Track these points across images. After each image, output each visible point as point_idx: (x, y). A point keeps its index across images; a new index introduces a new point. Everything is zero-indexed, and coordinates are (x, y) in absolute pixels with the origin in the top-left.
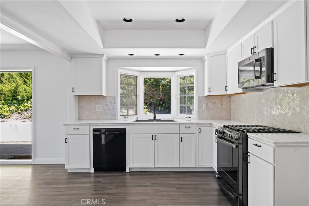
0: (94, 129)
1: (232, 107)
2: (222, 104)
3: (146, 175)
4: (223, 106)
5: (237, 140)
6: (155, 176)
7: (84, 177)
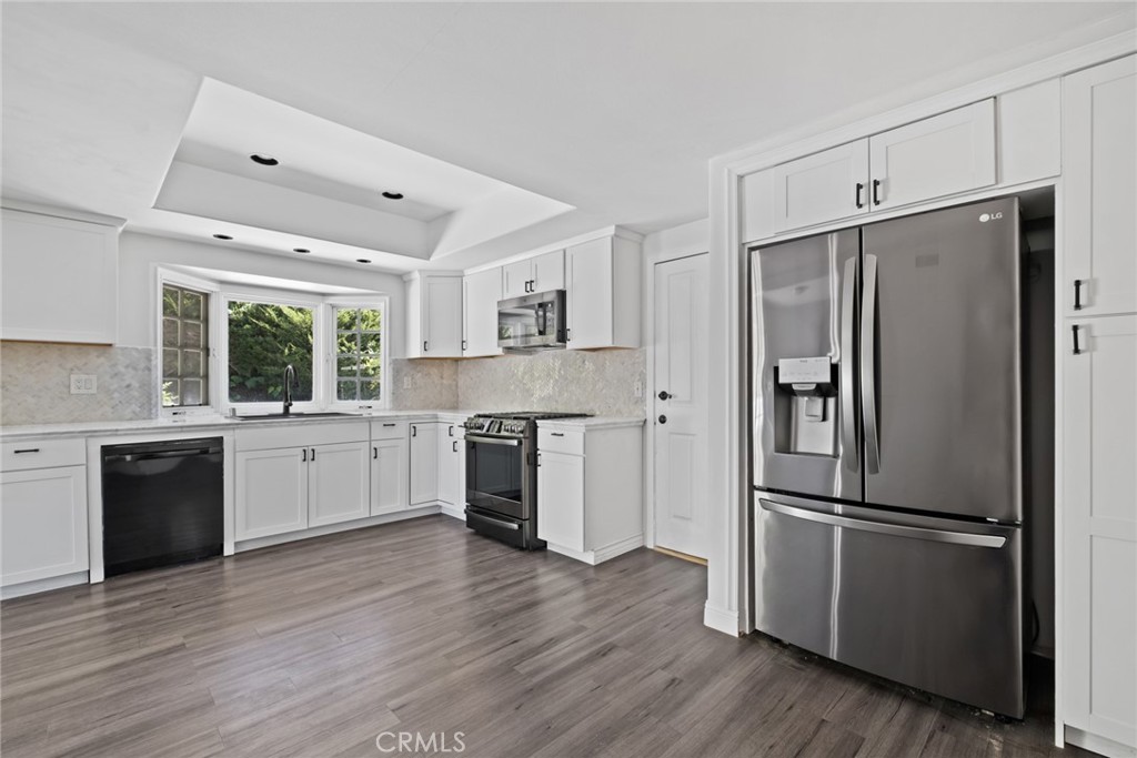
0: (102, 447)
1: (460, 383)
2: (442, 378)
3: (292, 548)
4: (445, 381)
5: (522, 432)
6: (316, 546)
7: (78, 597)
